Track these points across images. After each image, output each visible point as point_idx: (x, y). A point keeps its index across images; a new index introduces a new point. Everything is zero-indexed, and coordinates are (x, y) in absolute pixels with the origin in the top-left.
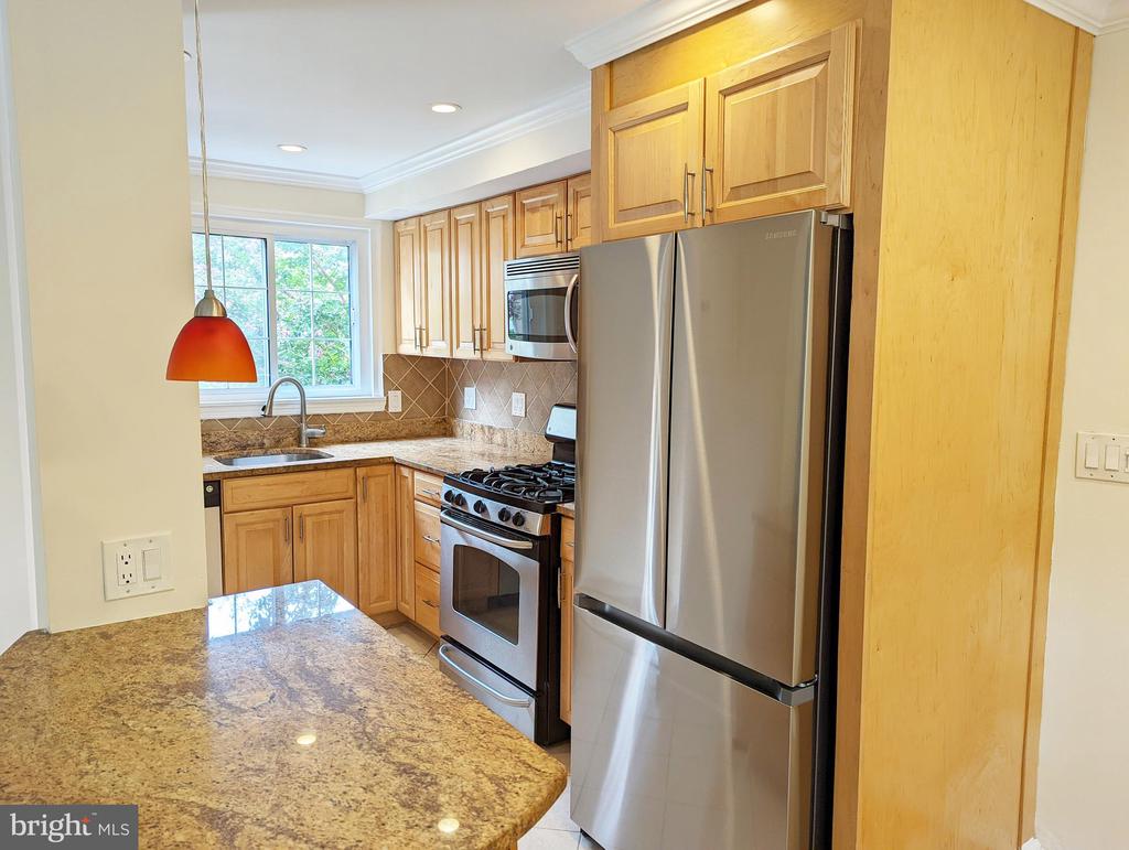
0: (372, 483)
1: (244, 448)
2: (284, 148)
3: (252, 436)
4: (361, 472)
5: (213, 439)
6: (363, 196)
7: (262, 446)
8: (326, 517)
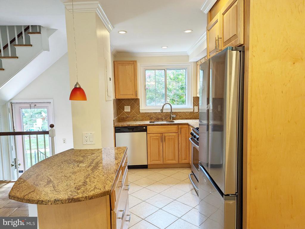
0: (183, 129)
1: (158, 119)
2: (163, 47)
3: (160, 117)
4: (180, 126)
5: (151, 117)
6: (188, 56)
7: (162, 119)
8: (171, 137)
